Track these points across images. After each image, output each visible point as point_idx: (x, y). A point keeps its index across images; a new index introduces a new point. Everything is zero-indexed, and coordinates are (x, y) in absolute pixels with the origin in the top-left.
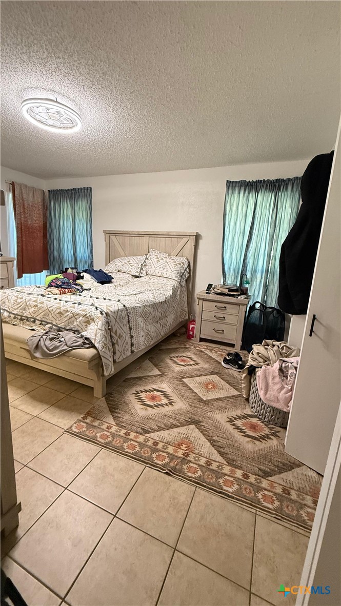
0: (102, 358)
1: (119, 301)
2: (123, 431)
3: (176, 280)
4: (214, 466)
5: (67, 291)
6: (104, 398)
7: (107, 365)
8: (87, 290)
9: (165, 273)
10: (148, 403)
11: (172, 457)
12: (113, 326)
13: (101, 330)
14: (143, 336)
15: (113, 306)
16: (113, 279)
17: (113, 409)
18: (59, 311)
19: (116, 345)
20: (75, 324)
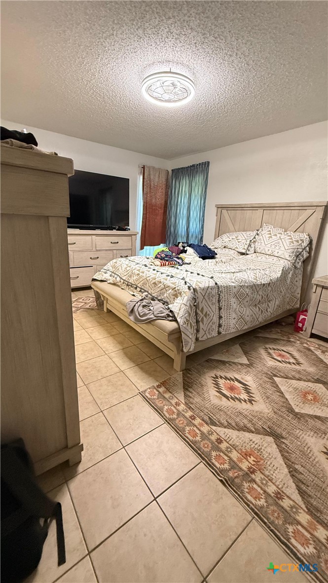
0: (182, 333)
1: (212, 278)
2: (189, 414)
3: (289, 261)
4: (286, 503)
5: (167, 263)
6: (182, 372)
7: (187, 343)
8: (187, 264)
9: (277, 251)
10: (225, 392)
11: (234, 466)
12: (200, 303)
13: (186, 305)
14: (234, 319)
15: (204, 282)
16: (217, 254)
17: (187, 386)
18: (154, 281)
19: (201, 323)
20: (165, 295)
